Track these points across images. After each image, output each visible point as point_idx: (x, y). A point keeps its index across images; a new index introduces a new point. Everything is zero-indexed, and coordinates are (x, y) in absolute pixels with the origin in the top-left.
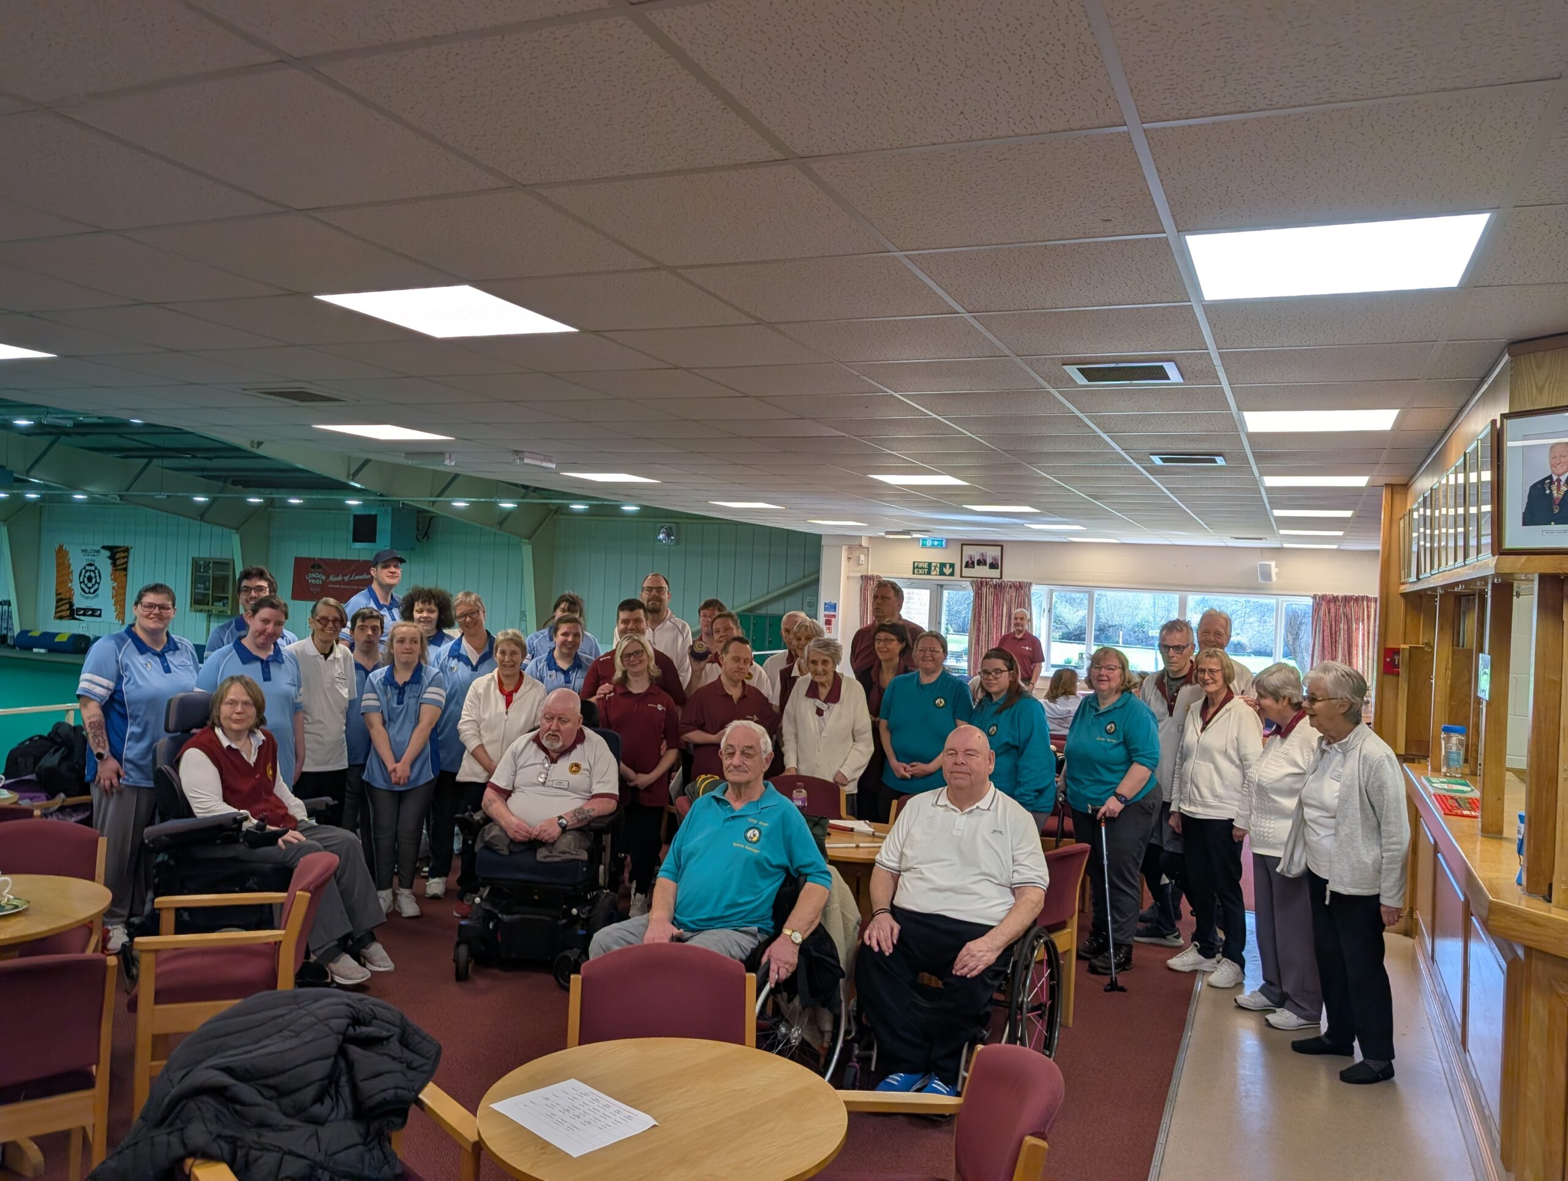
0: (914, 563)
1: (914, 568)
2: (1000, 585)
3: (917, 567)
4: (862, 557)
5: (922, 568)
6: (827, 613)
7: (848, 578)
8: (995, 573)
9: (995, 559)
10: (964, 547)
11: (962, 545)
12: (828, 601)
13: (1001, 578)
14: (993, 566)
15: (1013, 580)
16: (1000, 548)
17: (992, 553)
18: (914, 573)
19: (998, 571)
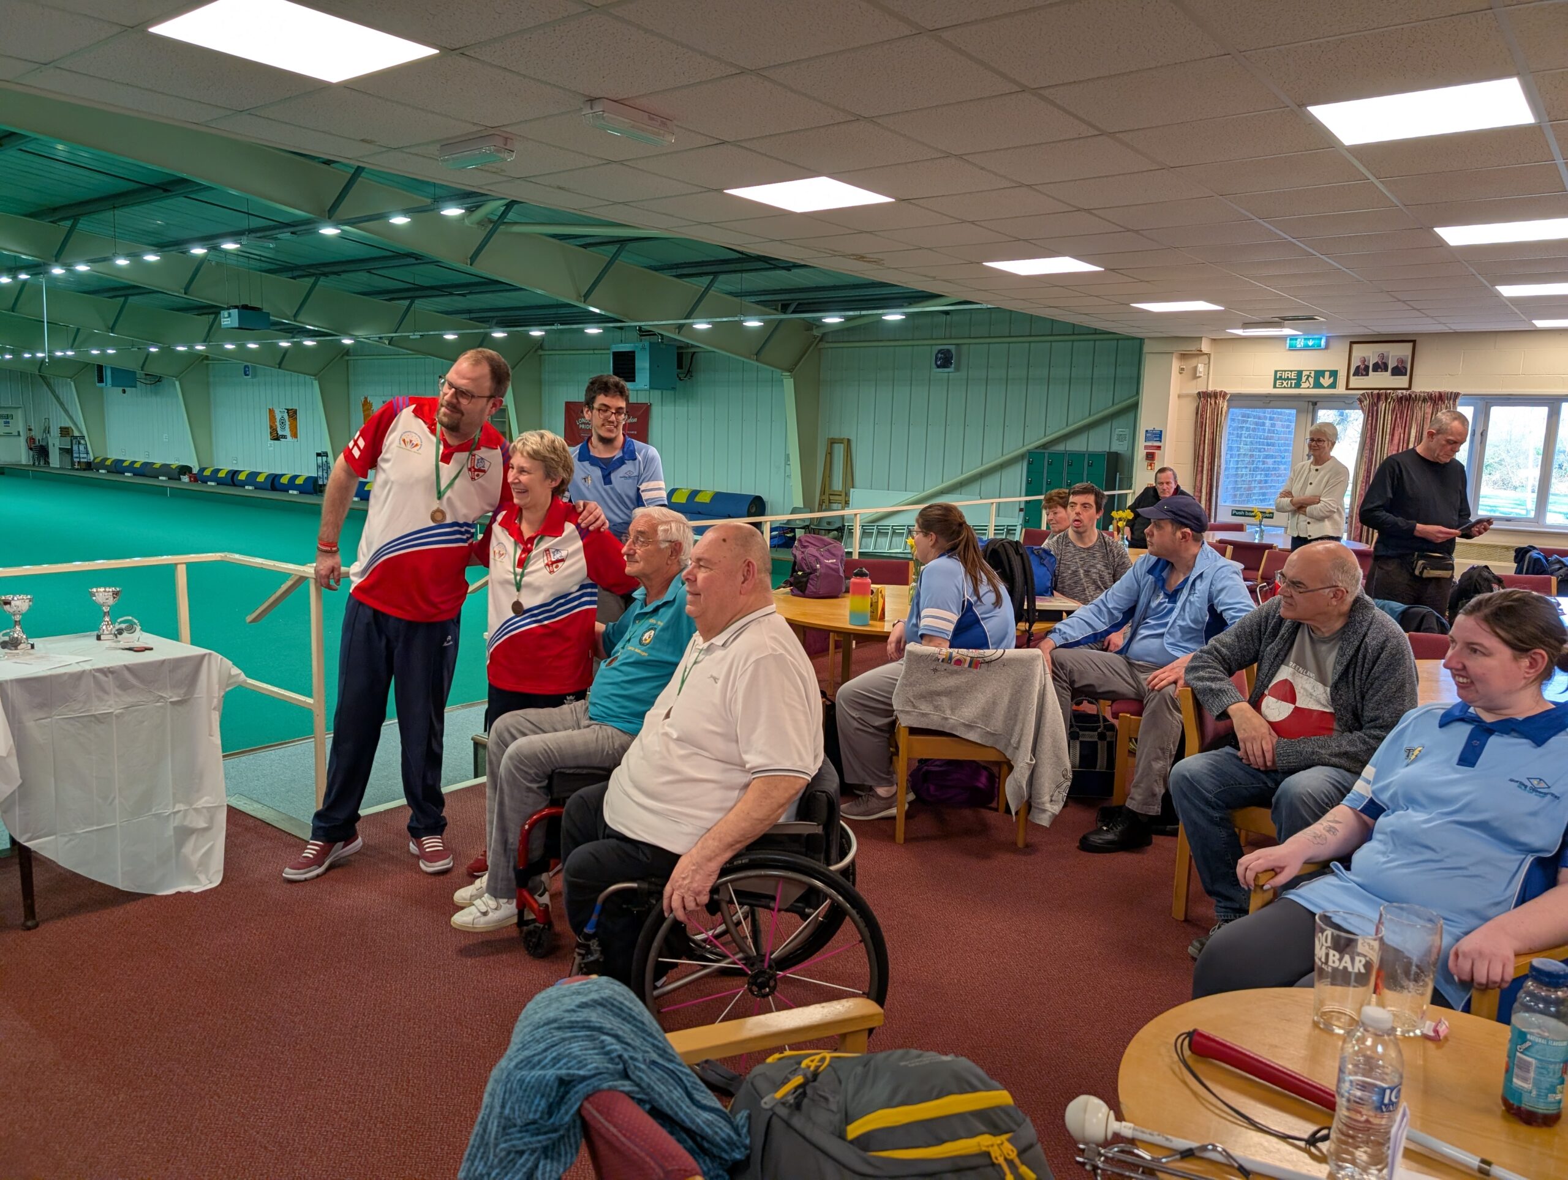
0: (1276, 372)
1: (1276, 379)
2: (1408, 399)
3: (1281, 378)
4: (1201, 368)
5: (1288, 379)
6: (1149, 444)
7: (1179, 396)
8: (1402, 381)
9: (1402, 361)
10: (1355, 346)
11: (1352, 343)
12: (1150, 428)
13: (1409, 388)
14: (1398, 371)
15: (1430, 390)
16: (1410, 345)
17: (1396, 353)
18: (1275, 387)
19: (1406, 378)
